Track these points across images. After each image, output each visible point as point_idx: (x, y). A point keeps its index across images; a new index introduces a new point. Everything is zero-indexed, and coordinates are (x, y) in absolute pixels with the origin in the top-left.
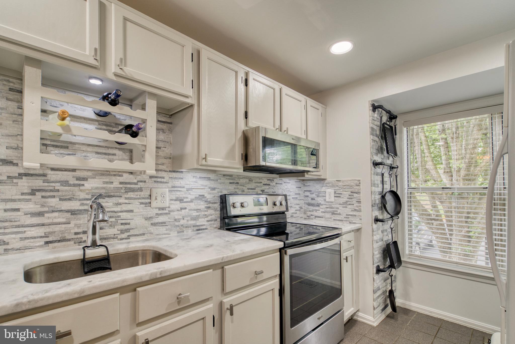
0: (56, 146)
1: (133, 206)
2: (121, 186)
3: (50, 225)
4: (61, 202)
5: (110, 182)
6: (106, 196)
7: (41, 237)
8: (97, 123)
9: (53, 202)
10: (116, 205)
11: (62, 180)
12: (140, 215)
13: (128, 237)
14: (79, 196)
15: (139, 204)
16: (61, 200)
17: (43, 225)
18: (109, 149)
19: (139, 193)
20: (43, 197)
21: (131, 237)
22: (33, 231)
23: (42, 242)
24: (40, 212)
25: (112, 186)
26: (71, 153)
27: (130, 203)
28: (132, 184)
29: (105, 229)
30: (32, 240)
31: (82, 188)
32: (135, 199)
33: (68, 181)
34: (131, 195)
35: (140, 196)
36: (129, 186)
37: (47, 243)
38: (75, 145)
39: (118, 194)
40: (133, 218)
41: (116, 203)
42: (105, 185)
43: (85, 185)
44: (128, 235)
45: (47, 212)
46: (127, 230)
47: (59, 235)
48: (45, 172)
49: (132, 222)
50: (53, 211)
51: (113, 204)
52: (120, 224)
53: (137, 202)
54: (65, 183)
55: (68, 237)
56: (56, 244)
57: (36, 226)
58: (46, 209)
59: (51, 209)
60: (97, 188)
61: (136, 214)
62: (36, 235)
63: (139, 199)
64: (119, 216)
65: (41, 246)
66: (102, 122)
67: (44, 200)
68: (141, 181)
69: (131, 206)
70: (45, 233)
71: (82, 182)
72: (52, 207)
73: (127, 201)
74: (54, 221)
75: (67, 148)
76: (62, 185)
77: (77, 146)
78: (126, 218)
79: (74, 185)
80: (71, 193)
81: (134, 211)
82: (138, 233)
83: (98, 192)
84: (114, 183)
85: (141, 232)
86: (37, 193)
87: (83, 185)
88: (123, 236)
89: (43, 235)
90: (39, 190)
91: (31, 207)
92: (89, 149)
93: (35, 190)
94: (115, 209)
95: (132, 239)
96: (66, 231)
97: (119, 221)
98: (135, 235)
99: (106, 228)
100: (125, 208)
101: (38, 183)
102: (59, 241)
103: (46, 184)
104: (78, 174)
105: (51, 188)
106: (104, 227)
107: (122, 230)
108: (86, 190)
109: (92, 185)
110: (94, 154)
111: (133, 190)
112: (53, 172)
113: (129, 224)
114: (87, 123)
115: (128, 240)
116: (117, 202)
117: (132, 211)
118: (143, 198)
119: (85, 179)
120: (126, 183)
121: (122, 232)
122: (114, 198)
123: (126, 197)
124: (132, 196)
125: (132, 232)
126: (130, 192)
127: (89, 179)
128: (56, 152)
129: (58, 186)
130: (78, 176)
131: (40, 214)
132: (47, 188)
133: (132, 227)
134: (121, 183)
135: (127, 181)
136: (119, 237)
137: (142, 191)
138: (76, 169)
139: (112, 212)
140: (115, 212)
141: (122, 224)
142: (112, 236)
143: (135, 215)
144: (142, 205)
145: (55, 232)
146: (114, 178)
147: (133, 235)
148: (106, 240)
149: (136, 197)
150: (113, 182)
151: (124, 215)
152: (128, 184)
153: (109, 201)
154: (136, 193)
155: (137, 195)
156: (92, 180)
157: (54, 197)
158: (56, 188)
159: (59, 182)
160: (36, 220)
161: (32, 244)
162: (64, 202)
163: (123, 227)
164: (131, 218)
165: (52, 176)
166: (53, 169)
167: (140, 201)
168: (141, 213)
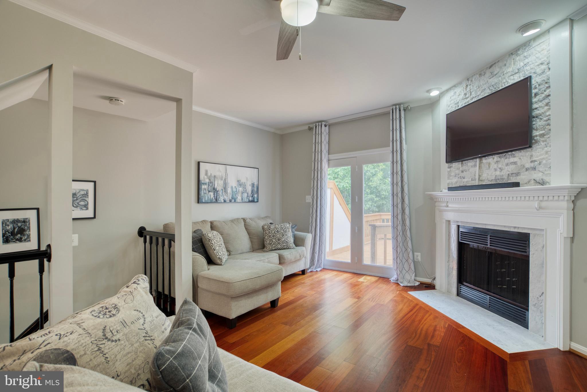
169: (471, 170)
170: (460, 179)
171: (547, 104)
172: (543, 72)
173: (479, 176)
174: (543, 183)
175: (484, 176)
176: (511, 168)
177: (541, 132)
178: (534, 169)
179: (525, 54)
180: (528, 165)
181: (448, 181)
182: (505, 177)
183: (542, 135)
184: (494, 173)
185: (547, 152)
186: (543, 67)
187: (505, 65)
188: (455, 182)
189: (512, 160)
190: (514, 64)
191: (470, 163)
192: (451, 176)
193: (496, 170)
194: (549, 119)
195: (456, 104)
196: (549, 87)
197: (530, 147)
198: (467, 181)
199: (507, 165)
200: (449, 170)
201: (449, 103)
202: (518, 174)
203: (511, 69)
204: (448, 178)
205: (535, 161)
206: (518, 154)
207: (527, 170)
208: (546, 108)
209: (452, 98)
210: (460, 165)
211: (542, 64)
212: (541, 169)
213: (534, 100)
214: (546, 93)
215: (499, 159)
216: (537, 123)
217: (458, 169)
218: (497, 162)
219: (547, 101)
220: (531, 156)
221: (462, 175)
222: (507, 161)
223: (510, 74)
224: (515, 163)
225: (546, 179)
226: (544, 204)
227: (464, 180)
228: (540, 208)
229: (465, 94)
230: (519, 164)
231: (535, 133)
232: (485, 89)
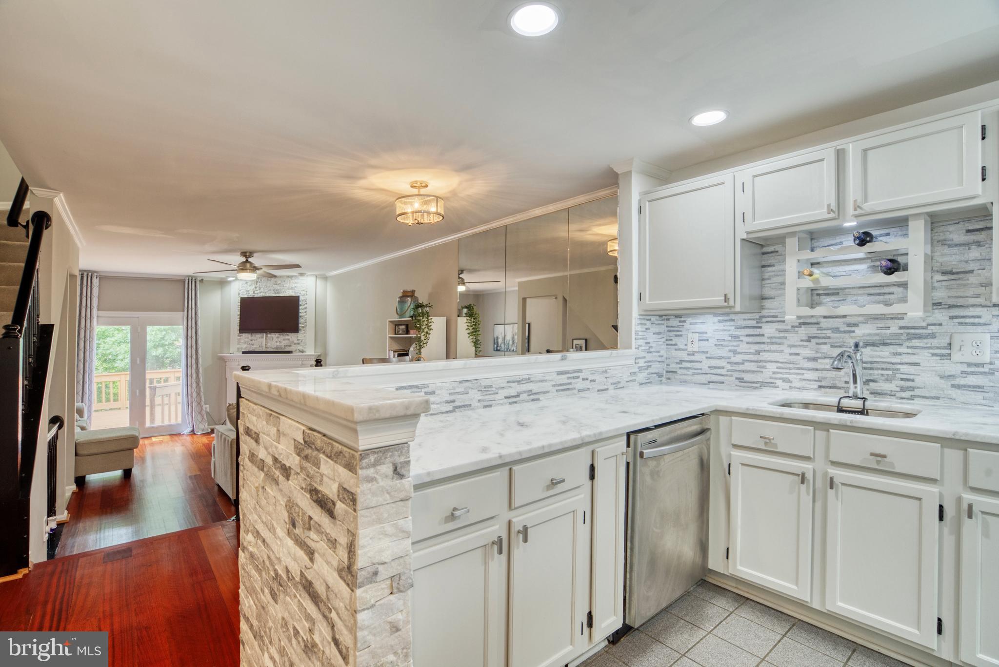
0: (828, 294)
1: (920, 357)
2: (902, 331)
3: (822, 370)
4: (832, 349)
5: (886, 327)
6: (880, 344)
7: (815, 381)
8: (869, 261)
9: (825, 348)
10: (894, 355)
11: (833, 326)
12: (934, 371)
13: (912, 398)
14: (849, 343)
15: (930, 355)
16: (832, 347)
17: (817, 370)
18: (885, 288)
19: (930, 341)
20: (817, 344)
21: (915, 399)
22: (809, 374)
23: (815, 385)
24: (815, 358)
25: (888, 332)
26: (841, 299)
27: (914, 354)
28: (918, 329)
29: (879, 382)
30: (808, 382)
31: (852, 334)
32: (923, 348)
33: (838, 328)
34: (916, 342)
35: (931, 344)
36: (912, 331)
37: (820, 387)
38: (845, 290)
39: (897, 341)
40: (919, 373)
41: (893, 353)
42: (879, 331)
43: (856, 331)
44: (911, 395)
45: (820, 358)
46: (912, 389)
47: (830, 382)
48: (819, 321)
49: (917, 378)
50: (825, 358)
51: (890, 353)
52: (900, 379)
53: (926, 353)
54: (836, 330)
55: (839, 385)
56: (827, 390)
57: (811, 370)
58: (819, 355)
59: (823, 355)
60: (870, 335)
61: (925, 368)
62: (811, 378)
63: (931, 348)
64: (898, 370)
65: (815, 389)
66: (875, 258)
67: (818, 346)
68: (934, 325)
69: (917, 357)
70: (819, 377)
71: (853, 329)
72: (824, 353)
73: (909, 351)
74: (826, 367)
75: (838, 294)
76: (833, 332)
77: (847, 290)
78: (908, 373)
79: (845, 332)
80: (841, 340)
81: (921, 364)
82: (927, 395)
83: (870, 339)
84: (891, 329)
85: (933, 395)
86: (812, 340)
87: (854, 332)
88: (904, 395)
89: (817, 379)
90: (814, 337)
91: (807, 352)
92: (861, 291)
93: (811, 337)
94: (893, 360)
95: (917, 401)
96: (837, 379)
97: (897, 375)
98: (923, 397)
99: (881, 381)
100: (906, 359)
101: (813, 331)
102: (831, 387)
103: (819, 332)
104: (847, 320)
105: (823, 335)
106: (878, 380)
107: (902, 387)
108: (857, 337)
109: (863, 332)
110: (866, 296)
111: (920, 337)
112: (825, 320)
113: (913, 381)
114: (858, 264)
115: (912, 402)
116: (895, 352)
117: (918, 364)
118: (938, 348)
119: (855, 325)
120: (908, 328)
121: (903, 389)
122: (891, 346)
123: (909, 345)
124: (918, 344)
125: (917, 392)
126: (915, 338)
127: (860, 325)
128: (828, 300)
129: (829, 333)
130: (848, 322)
131: (815, 359)
132: (820, 335)
133: (918, 386)
134: (901, 328)
135: (910, 325)
136: (898, 395)
137: (935, 338)
138: (846, 315)
139: (888, 363)
140: (893, 364)
141: (902, 379)
142: (889, 392)
143: (922, 370)
144: (935, 358)
145: (826, 378)
146: (891, 321)
147: (919, 396)
148: (881, 396)
149: (925, 346)
150: (889, 327)
151: (904, 368)
152: (912, 329)
153: (884, 350)
154: (925, 341)
155: (926, 343)
156: (864, 325)
157: (825, 344)
158: (828, 335)
159: (831, 329)
160: (811, 365)
161: (808, 386)
162: (835, 349)
163: (903, 383)
164: (916, 373)
165: (825, 323)
166: (825, 317)
167: (931, 351)
168: (933, 369)
169: (258, 340)
170: (248, 346)
171: (306, 312)
172: (304, 295)
173: (266, 345)
174: (303, 352)
175: (269, 345)
176: (286, 342)
177: (303, 325)
178: (299, 344)
179: (296, 281)
180: (296, 342)
181: (238, 346)
182: (283, 347)
183: (303, 327)
184: (276, 344)
185: (305, 336)
186: (304, 292)
187: (284, 281)
188: (245, 347)
189: (287, 337)
190: (290, 283)
191: (258, 335)
192: (240, 342)
193: (277, 342)
194: (306, 320)
195: (247, 291)
196: (306, 304)
197: (298, 332)
198: (256, 347)
199: (284, 340)
200: (239, 338)
201: (241, 288)
202: (290, 346)
203: (287, 285)
204: (238, 344)
205: (299, 340)
206: (290, 334)
207: (295, 344)
208: (305, 314)
209: (244, 285)
210: (250, 336)
211: (304, 290)
212: (302, 344)
213: (300, 308)
214: (306, 306)
215: (279, 336)
216: (301, 320)
217: (248, 338)
218: (278, 337)
219: (305, 310)
220: (298, 337)
221: (251, 342)
222: (284, 337)
223: (287, 288)
224: (289, 339)
225: (304, 350)
226: (304, 363)
227: (253, 346)
228: (302, 364)
229: (256, 287)
230: (291, 340)
231: (300, 325)
232: (270, 290)
